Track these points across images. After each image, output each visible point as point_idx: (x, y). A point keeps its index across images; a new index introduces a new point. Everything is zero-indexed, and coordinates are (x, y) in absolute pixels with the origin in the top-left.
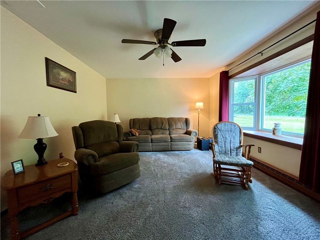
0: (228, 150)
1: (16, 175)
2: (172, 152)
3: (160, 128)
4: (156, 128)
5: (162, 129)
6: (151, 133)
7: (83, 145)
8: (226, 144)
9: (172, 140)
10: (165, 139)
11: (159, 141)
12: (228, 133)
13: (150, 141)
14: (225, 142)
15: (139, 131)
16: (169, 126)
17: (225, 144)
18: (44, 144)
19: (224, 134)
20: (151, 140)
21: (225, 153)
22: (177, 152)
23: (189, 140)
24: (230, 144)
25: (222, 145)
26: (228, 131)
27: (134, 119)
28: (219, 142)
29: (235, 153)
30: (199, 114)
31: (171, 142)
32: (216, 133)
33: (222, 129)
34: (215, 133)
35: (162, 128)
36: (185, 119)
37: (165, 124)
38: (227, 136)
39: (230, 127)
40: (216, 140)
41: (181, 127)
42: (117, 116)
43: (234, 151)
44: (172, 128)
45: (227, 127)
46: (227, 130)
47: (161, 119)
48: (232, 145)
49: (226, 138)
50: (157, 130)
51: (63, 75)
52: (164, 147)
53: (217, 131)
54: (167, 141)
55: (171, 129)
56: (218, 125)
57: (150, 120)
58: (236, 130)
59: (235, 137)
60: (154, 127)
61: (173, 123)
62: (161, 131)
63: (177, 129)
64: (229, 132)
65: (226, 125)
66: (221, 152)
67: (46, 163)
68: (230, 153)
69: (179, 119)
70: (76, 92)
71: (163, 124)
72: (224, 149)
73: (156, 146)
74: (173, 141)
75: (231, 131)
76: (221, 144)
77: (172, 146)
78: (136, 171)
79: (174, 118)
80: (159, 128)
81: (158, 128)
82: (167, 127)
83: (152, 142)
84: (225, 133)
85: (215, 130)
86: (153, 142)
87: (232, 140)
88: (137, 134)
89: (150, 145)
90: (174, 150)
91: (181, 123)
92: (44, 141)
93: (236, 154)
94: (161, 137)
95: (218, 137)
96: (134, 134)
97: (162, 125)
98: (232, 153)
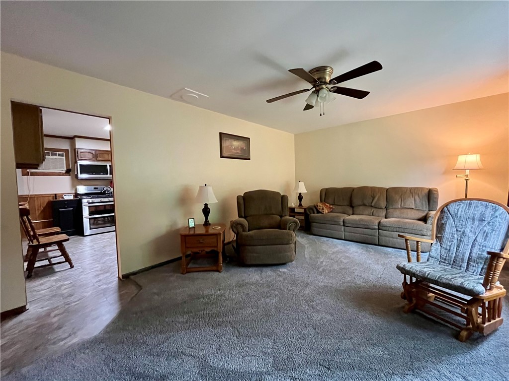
0: (463, 260)
1: (190, 228)
2: (380, 247)
3: (368, 205)
4: (361, 203)
5: (372, 206)
6: (351, 212)
7: (243, 216)
8: (462, 246)
9: (381, 227)
10: (368, 224)
11: (357, 225)
12: (473, 224)
13: (342, 223)
14: (460, 242)
15: (331, 206)
16: (387, 201)
17: (458, 246)
18: (209, 208)
19: (462, 225)
20: (344, 222)
21: (455, 263)
22: (390, 250)
23: (419, 232)
24: (472, 248)
25: (450, 246)
26: (474, 219)
27: (327, 189)
28: (444, 240)
29: (480, 269)
30: (467, 180)
31: (379, 229)
32: (443, 222)
33: (459, 213)
34: (441, 221)
35: (373, 204)
36: (427, 191)
37: (379, 198)
38: (468, 230)
39: (480, 212)
40: (440, 234)
41: (416, 207)
42: (302, 185)
43: (477, 263)
44: (394, 207)
45: (472, 210)
46: (471, 216)
47: (373, 189)
48: (475, 250)
49: (464, 233)
50: (361, 208)
51: (236, 143)
52: (365, 236)
53: (445, 218)
54: (370, 227)
55: (390, 207)
56: (452, 204)
57: (352, 190)
58: (498, 219)
59: (489, 235)
60: (356, 201)
61: (397, 197)
62: (370, 210)
63: (403, 210)
64: (477, 223)
65: (473, 206)
66: (445, 259)
67: (210, 224)
68: (467, 265)
69: (413, 191)
70: (249, 159)
71: (374, 198)
72: (454, 256)
73: (352, 233)
74: (383, 228)
75: (482, 220)
76: (449, 244)
77: (380, 238)
78: (286, 254)
79: (401, 188)
80: (366, 206)
81: (364, 205)
82: (383, 204)
83: (344, 226)
84: (464, 223)
85: (443, 214)
86: (347, 225)
87: (478, 239)
88: (326, 211)
89: (341, 228)
90: (383, 244)
91: (417, 197)
92: (209, 206)
93: (482, 270)
94: (360, 219)
95: (444, 230)
96: (320, 211)
97: (373, 200)
98: (471, 267)
